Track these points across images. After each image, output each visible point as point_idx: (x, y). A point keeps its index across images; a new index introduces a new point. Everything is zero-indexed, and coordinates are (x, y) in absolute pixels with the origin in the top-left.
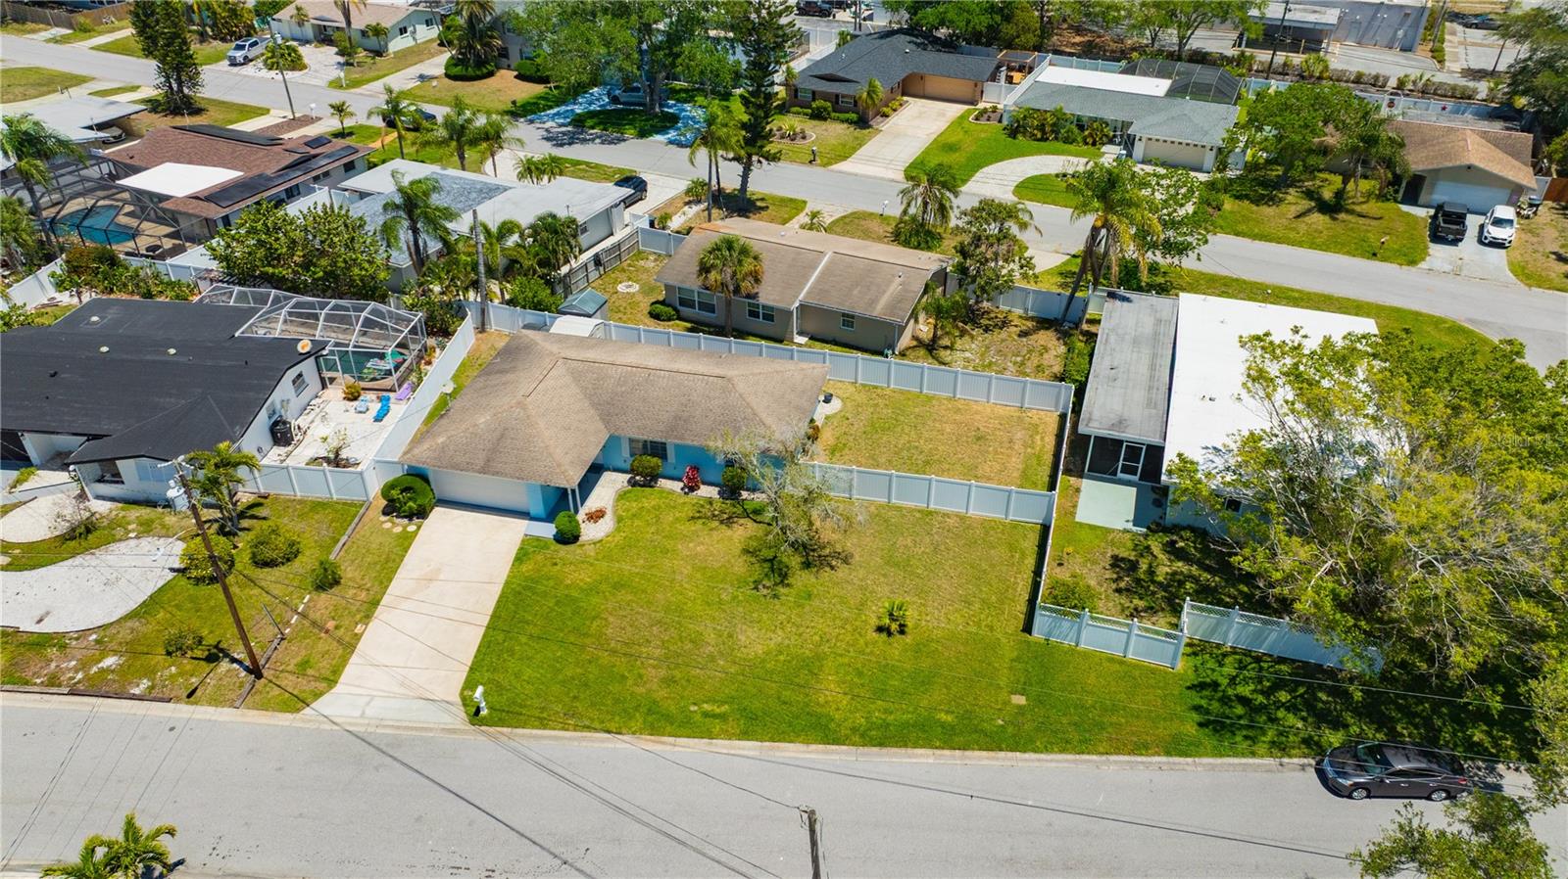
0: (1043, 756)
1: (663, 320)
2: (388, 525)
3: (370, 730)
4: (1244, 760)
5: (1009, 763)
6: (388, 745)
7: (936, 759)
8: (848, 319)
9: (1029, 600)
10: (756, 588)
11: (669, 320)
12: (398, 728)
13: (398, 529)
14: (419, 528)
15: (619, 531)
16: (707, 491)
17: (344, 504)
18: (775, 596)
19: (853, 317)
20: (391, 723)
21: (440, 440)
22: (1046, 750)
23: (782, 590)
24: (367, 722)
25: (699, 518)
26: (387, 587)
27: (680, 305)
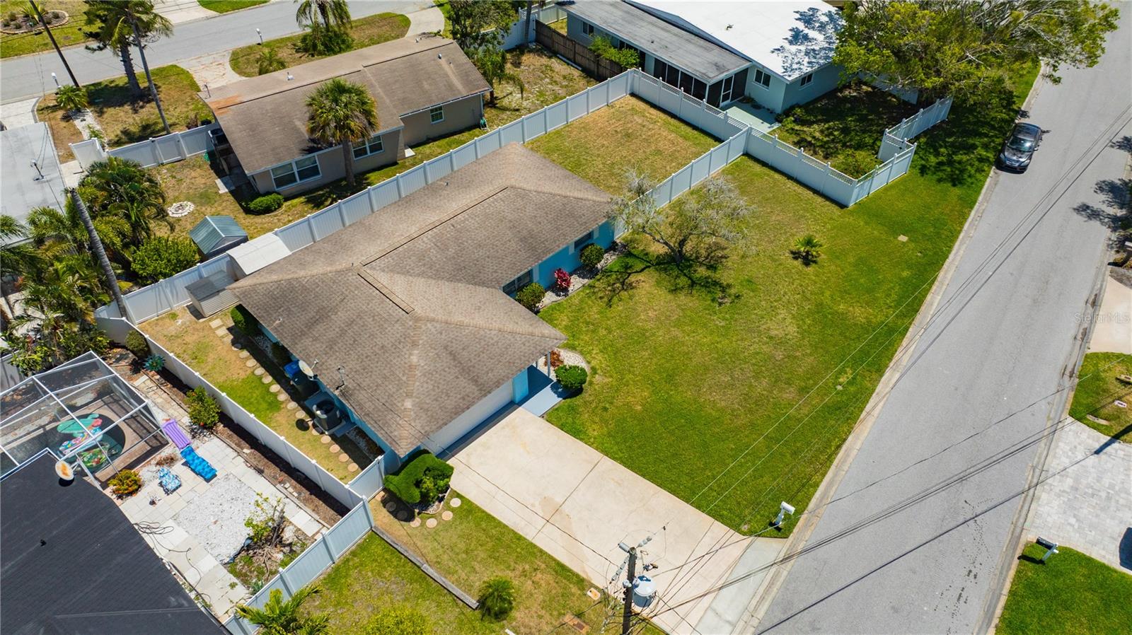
0: (953, 252)
1: (275, 209)
2: (431, 523)
3: (755, 622)
4: (985, 187)
5: (954, 268)
6: (785, 612)
7: (938, 294)
8: (436, 113)
9: (814, 193)
10: (720, 304)
11: (280, 206)
12: (763, 598)
13: (448, 516)
14: (459, 496)
15: (590, 352)
16: (576, 283)
17: (354, 554)
18: (738, 297)
19: (440, 108)
20: (754, 602)
21: (408, 404)
22: (951, 248)
23: (733, 291)
24: (741, 624)
25: (610, 301)
26: (541, 551)
27: (278, 186)
